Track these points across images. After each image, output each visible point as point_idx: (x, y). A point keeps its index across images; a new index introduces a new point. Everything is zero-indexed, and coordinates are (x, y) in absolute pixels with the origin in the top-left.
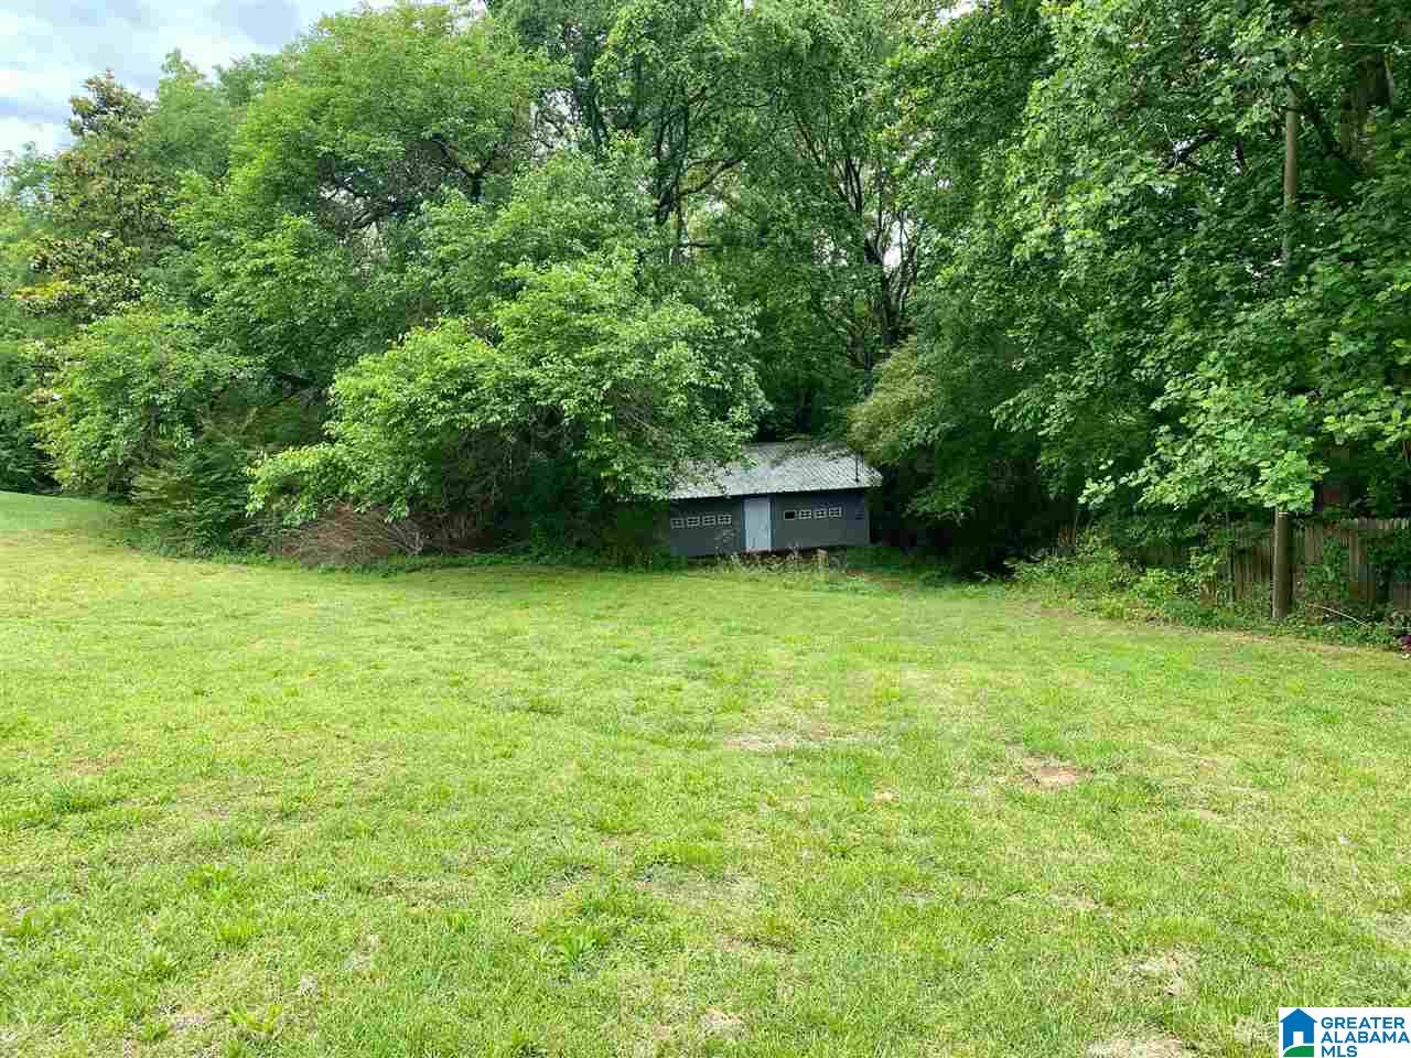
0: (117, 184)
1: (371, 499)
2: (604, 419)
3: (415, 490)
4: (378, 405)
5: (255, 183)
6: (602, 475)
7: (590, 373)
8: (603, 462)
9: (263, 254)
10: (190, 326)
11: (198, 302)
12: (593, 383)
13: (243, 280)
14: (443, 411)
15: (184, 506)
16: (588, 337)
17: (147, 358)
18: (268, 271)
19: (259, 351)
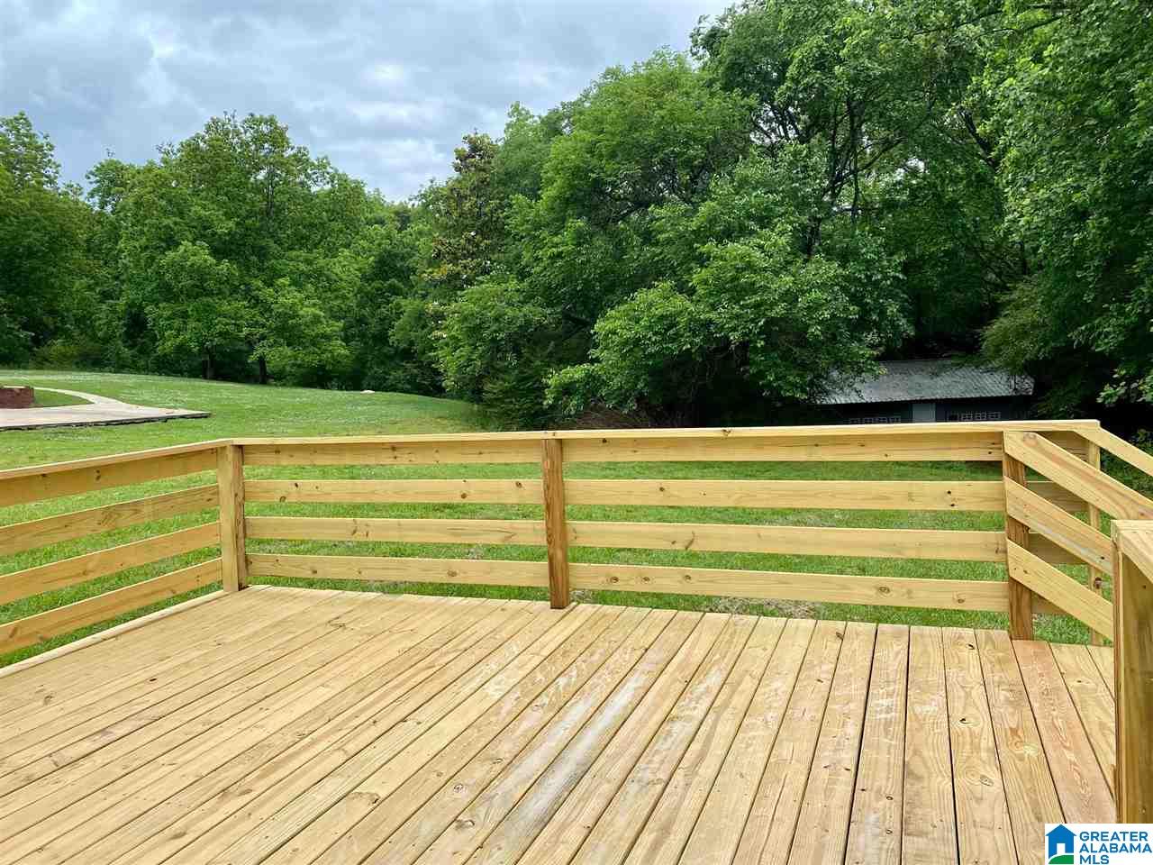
0: (479, 202)
1: (615, 398)
2: (759, 345)
3: (641, 394)
4: (616, 339)
5: (555, 198)
6: (761, 383)
7: (750, 313)
8: (761, 375)
9: (556, 245)
10: (518, 291)
11: (522, 275)
12: (752, 321)
13: (546, 261)
14: (655, 343)
15: (511, 402)
16: (751, 289)
17: (493, 312)
18: (559, 255)
19: (558, 303)
